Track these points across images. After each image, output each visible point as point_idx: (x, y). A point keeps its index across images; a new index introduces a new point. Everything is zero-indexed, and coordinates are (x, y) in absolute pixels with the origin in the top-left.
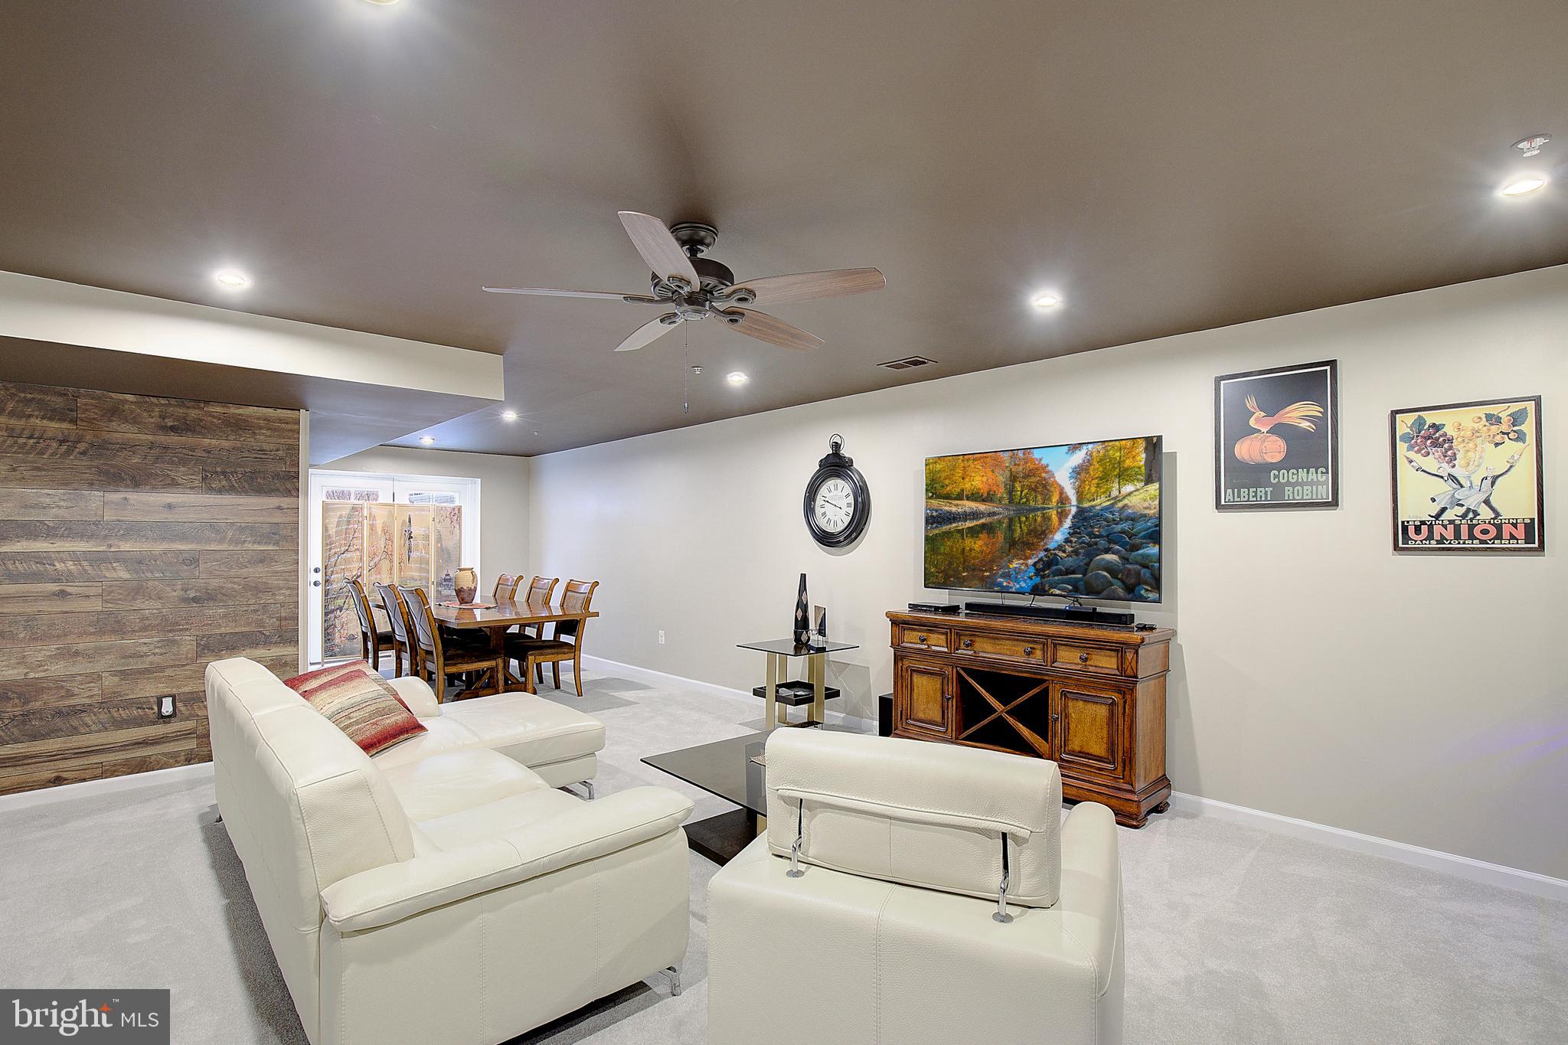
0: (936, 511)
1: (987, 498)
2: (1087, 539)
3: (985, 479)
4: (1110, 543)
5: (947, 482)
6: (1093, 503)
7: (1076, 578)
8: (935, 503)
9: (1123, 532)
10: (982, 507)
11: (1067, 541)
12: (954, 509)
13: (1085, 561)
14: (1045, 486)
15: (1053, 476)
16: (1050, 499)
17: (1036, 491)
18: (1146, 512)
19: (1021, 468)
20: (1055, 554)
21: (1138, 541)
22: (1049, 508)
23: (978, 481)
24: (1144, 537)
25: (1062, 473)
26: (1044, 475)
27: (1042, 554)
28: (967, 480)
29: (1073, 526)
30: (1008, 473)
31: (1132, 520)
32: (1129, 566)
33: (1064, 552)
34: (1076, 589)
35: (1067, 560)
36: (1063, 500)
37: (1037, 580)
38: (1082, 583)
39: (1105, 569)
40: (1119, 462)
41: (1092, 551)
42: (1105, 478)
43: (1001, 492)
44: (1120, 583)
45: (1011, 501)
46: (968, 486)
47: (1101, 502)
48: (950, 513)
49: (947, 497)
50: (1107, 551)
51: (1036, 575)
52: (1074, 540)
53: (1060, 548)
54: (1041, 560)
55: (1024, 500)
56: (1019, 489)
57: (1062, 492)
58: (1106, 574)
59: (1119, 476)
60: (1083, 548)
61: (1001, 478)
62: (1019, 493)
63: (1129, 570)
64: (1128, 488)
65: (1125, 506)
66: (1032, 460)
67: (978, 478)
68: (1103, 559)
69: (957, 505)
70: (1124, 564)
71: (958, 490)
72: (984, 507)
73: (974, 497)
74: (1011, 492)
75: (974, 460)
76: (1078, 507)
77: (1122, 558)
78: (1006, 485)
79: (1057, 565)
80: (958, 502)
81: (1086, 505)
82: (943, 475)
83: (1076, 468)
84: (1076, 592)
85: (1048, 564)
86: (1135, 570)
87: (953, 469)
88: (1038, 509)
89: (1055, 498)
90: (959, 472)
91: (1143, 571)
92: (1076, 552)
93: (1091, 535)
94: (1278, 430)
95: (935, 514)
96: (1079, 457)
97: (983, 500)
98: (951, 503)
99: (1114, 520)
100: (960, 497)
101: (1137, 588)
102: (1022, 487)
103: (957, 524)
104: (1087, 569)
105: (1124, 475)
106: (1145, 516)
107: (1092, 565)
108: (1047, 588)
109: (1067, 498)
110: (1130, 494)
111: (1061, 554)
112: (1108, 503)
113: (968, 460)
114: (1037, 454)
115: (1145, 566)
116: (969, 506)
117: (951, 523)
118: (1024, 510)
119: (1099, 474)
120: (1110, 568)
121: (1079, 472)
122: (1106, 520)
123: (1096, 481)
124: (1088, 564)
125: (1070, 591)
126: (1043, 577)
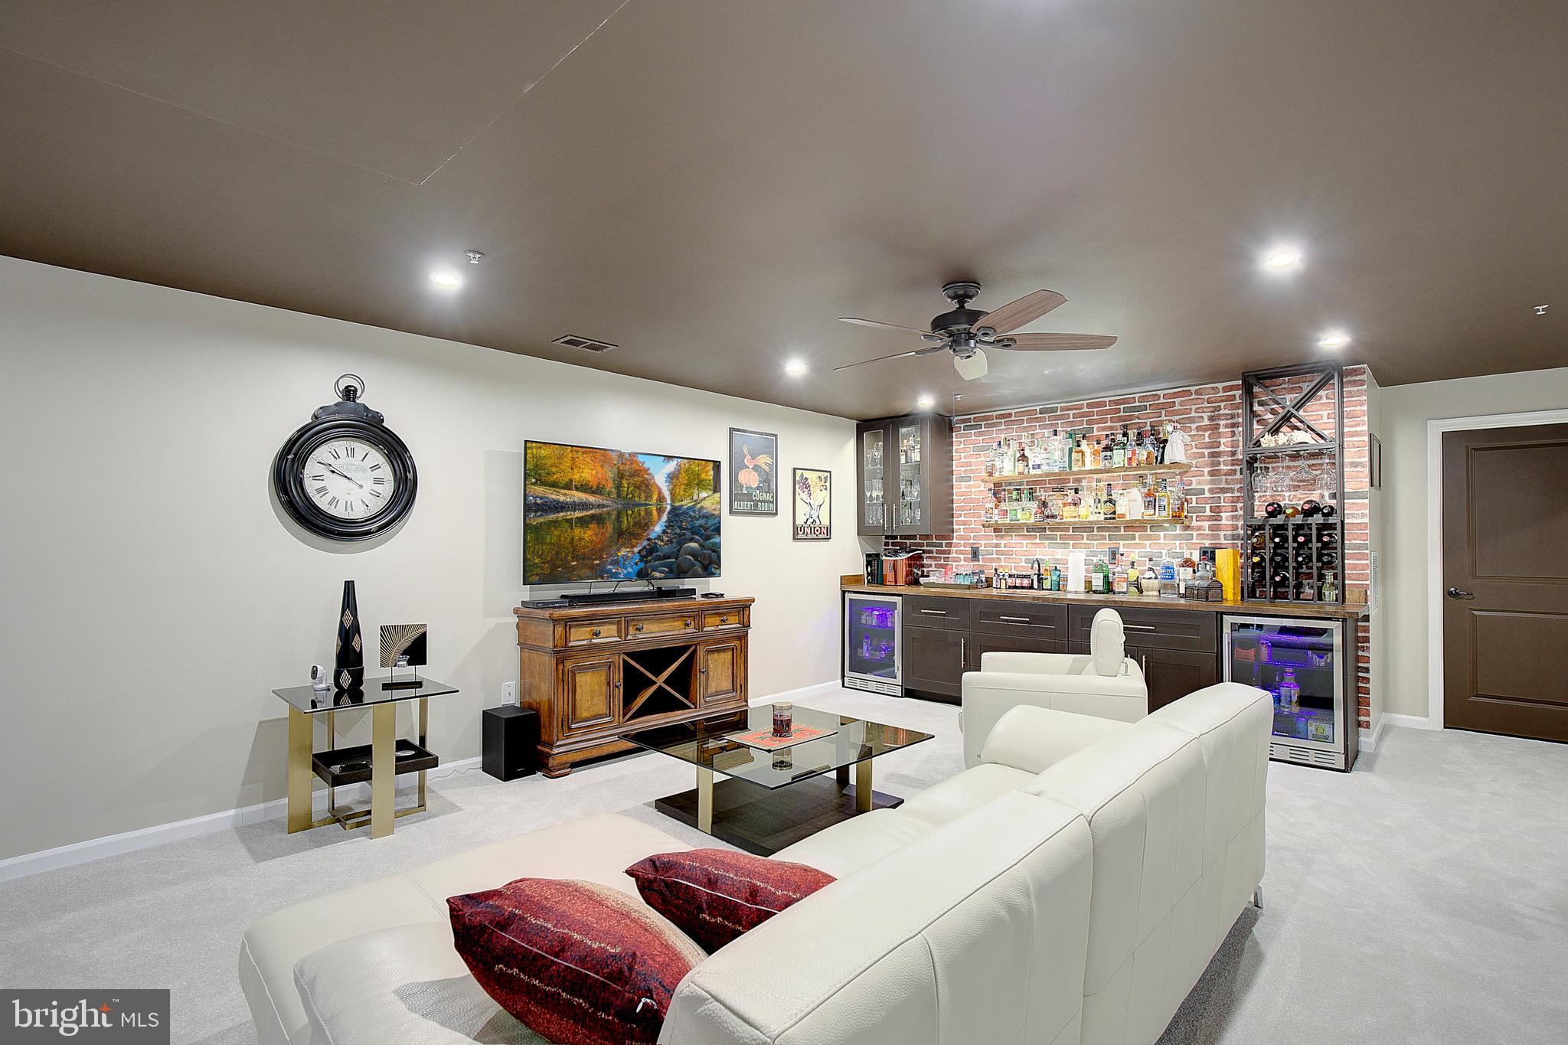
0: (541, 499)
1: (597, 491)
2: (678, 531)
3: (594, 472)
4: (693, 534)
5: (554, 470)
6: (682, 503)
7: (671, 562)
8: (539, 490)
9: (701, 526)
10: (592, 499)
11: (664, 532)
12: (562, 498)
13: (677, 548)
14: (647, 486)
15: (653, 478)
16: (651, 497)
17: (640, 490)
18: (714, 512)
19: (627, 468)
20: (656, 543)
21: (710, 533)
22: (651, 505)
23: (587, 473)
24: (713, 531)
25: (660, 475)
26: (646, 476)
27: (645, 543)
28: (575, 470)
29: (669, 521)
30: (616, 471)
31: (707, 517)
32: (704, 551)
33: (662, 541)
34: (671, 571)
35: (664, 548)
36: (661, 498)
37: (641, 565)
38: (674, 565)
39: (690, 554)
40: (698, 475)
41: (682, 540)
42: (689, 485)
43: (610, 486)
44: (699, 564)
45: (619, 496)
46: (577, 477)
47: (687, 503)
48: (558, 502)
49: (554, 485)
50: (691, 540)
51: (641, 561)
52: (669, 531)
53: (659, 538)
54: (644, 548)
55: (630, 496)
56: (626, 486)
57: (660, 493)
58: (690, 557)
59: (698, 485)
60: (675, 538)
61: (610, 474)
62: (626, 489)
63: (705, 554)
64: (704, 494)
65: (702, 507)
66: (637, 462)
67: (586, 471)
68: (689, 547)
69: (565, 495)
70: (702, 550)
71: (567, 479)
72: (594, 499)
73: (583, 488)
74: (619, 487)
75: (583, 453)
76: (672, 506)
77: (701, 545)
78: (614, 480)
79: (657, 551)
80: (567, 492)
81: (677, 504)
82: (550, 462)
83: (669, 474)
84: (671, 573)
85: (650, 552)
86: (708, 553)
87: (561, 457)
88: (642, 505)
89: (655, 497)
90: (567, 462)
91: (714, 554)
92: (670, 541)
93: (681, 527)
94: (756, 468)
95: (539, 501)
96: (671, 466)
97: (593, 492)
98: (558, 492)
99: (695, 517)
100: (568, 486)
101: (710, 568)
102: (629, 484)
103: (564, 514)
104: (678, 555)
105: (701, 484)
106: (713, 515)
107: (682, 551)
108: (649, 571)
109: (664, 498)
110: (704, 499)
111: (660, 543)
112: (691, 504)
113: (577, 452)
114: (640, 458)
115: (714, 551)
116: (578, 496)
117: (558, 512)
118: (630, 504)
119: (686, 482)
120: (694, 554)
121: (672, 477)
122: (690, 516)
123: (683, 487)
124: (679, 551)
125: (667, 572)
126: (646, 562)
